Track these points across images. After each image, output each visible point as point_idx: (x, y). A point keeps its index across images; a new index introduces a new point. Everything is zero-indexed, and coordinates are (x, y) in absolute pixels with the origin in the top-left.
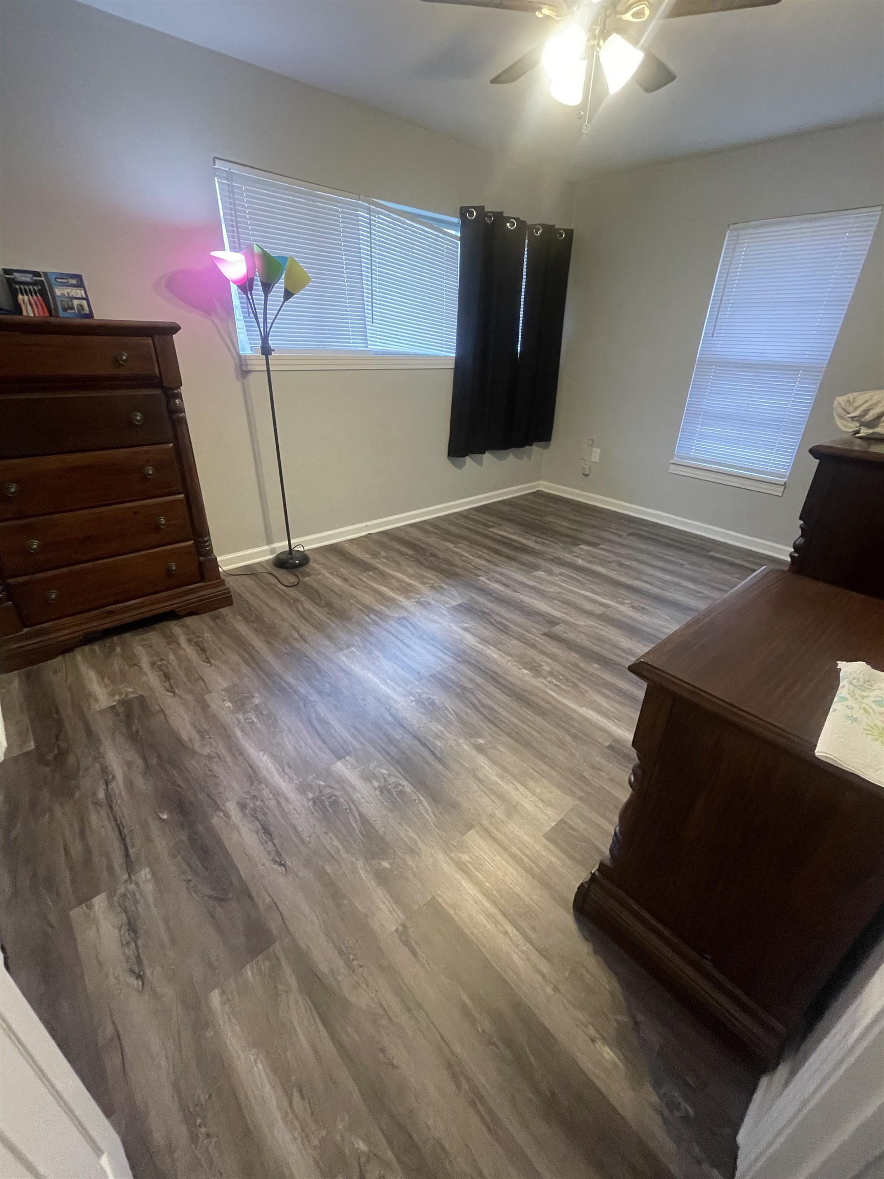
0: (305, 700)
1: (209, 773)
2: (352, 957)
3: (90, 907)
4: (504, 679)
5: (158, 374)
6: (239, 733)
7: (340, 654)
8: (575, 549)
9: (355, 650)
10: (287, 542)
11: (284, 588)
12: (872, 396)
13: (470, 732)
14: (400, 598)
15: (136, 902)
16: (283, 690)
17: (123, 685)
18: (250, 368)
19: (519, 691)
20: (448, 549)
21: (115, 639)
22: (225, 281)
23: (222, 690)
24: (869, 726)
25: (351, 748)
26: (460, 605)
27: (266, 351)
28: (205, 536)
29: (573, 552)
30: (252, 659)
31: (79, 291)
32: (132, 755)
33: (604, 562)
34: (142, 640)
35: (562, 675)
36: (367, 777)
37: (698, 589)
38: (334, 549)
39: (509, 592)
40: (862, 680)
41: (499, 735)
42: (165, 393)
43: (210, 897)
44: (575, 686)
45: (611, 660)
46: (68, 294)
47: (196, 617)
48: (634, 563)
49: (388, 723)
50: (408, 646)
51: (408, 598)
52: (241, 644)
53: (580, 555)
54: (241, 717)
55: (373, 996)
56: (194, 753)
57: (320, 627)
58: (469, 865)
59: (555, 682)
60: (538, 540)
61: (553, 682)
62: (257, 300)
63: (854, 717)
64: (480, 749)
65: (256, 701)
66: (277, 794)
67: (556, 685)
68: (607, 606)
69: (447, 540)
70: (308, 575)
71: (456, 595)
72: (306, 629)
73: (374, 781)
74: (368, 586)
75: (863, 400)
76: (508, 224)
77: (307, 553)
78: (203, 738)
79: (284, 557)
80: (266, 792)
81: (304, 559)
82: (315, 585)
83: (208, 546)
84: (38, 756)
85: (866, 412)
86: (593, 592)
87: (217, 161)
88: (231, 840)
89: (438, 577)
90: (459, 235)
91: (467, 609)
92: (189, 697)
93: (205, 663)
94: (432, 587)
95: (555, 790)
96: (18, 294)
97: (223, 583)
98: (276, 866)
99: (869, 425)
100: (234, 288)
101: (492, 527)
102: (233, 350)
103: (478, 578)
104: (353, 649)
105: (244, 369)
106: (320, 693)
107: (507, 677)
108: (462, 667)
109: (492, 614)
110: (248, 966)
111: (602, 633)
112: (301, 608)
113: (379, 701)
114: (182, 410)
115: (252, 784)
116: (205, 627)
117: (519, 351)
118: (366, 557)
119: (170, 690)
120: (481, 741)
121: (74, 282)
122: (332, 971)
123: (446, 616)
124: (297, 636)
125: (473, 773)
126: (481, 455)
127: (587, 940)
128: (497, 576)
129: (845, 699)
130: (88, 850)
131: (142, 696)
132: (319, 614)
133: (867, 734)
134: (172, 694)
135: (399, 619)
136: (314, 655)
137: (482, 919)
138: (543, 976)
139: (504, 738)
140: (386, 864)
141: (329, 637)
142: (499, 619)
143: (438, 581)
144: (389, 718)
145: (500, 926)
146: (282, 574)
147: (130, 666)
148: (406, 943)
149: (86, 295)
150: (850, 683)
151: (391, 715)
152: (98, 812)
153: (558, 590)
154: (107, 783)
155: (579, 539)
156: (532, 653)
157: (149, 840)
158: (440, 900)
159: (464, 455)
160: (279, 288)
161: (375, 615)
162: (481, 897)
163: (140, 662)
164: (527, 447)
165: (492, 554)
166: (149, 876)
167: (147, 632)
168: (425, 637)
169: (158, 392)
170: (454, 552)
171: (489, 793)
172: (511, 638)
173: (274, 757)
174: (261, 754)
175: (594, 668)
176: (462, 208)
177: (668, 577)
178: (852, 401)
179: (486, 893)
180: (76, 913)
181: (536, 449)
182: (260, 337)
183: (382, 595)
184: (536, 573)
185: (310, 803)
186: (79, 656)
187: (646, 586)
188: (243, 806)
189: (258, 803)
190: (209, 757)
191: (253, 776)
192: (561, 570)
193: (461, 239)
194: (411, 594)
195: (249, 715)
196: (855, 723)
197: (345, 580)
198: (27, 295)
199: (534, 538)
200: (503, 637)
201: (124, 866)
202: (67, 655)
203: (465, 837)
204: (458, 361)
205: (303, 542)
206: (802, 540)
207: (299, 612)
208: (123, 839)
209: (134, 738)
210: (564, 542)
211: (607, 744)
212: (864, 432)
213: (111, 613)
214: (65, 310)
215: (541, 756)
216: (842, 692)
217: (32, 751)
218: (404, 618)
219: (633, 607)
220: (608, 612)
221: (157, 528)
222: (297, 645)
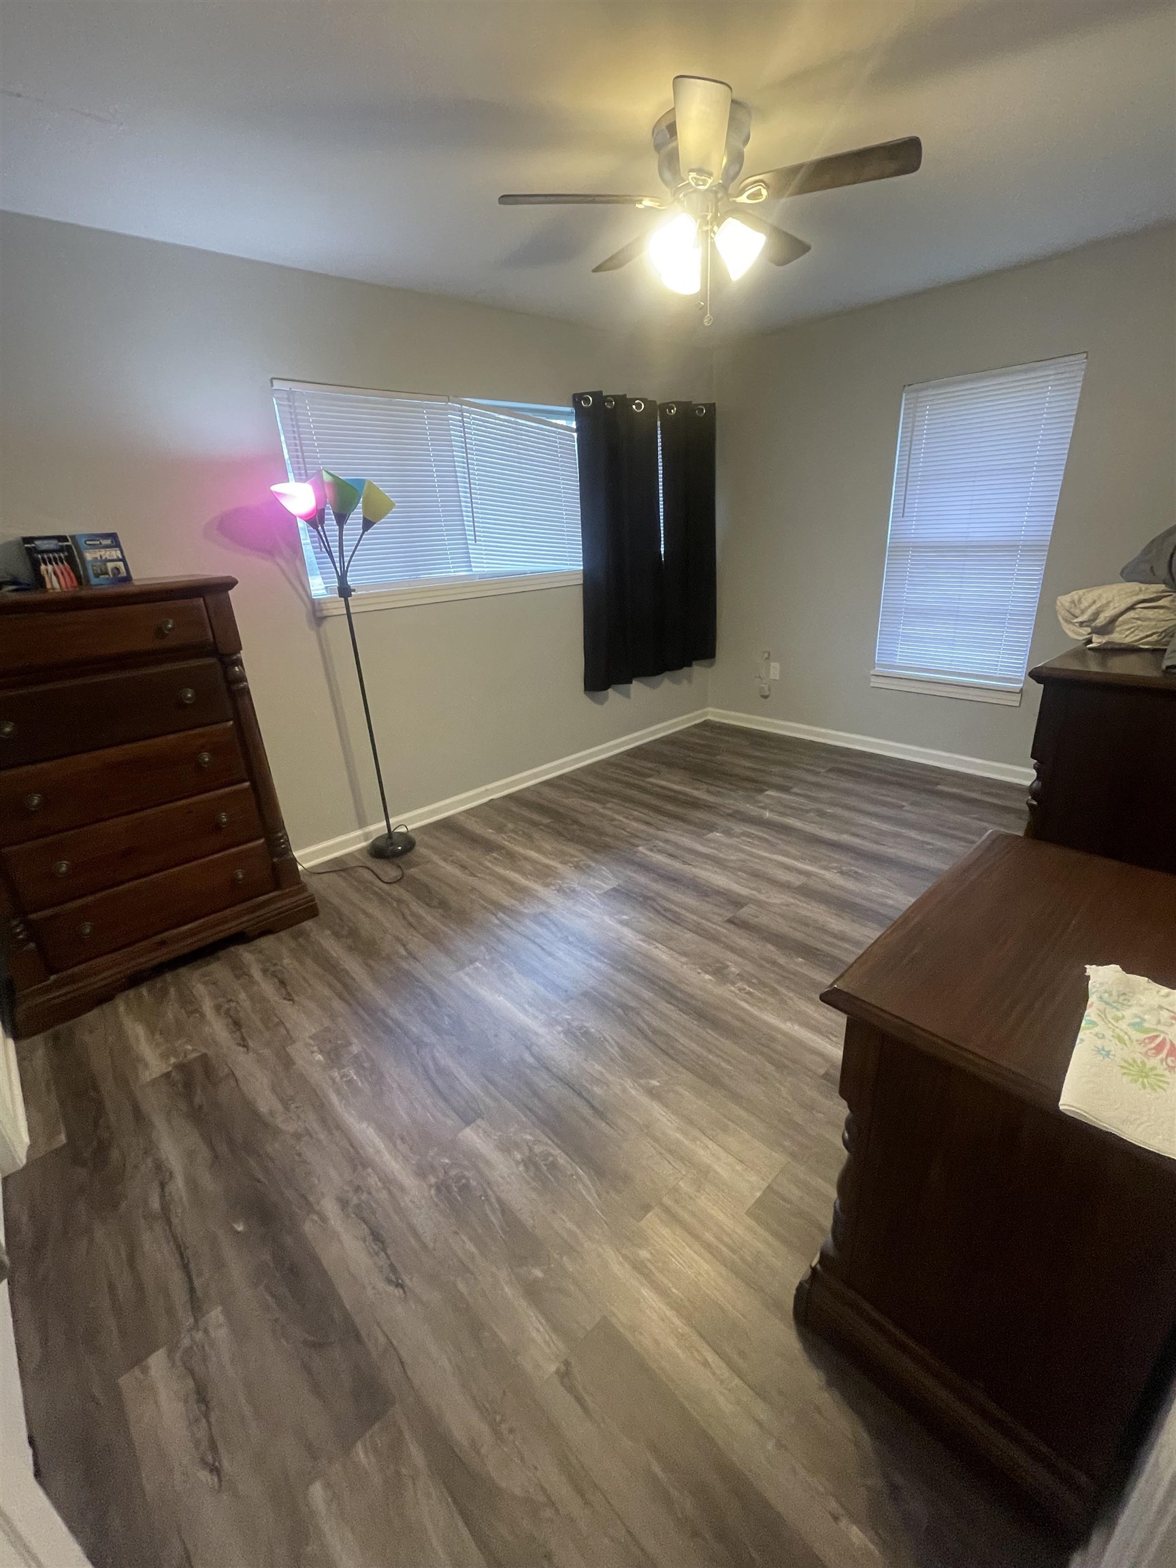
0: (419, 1043)
1: (297, 1158)
2: (498, 1418)
3: (145, 1370)
4: (681, 991)
5: (212, 640)
6: (334, 1098)
7: (461, 974)
8: (760, 797)
9: (480, 965)
10: (385, 823)
11: (386, 887)
12: (1100, 596)
13: (638, 1070)
14: (536, 887)
15: (205, 1359)
16: (388, 1030)
17: (179, 1042)
18: (325, 613)
19: (699, 1004)
20: (595, 812)
21: (169, 977)
22: (290, 519)
23: (310, 1038)
24: (1125, 1061)
25: (482, 1107)
26: (614, 890)
27: (345, 591)
28: (280, 831)
29: (757, 801)
30: (346, 989)
31: (113, 553)
32: (193, 1139)
33: (799, 812)
34: (204, 975)
35: (757, 978)
36: (506, 1147)
37: (925, 839)
38: (447, 826)
39: (677, 865)
40: (1115, 993)
41: (677, 1071)
42: (223, 663)
43: (305, 1342)
44: (775, 992)
45: (818, 950)
46: (101, 557)
47: (271, 938)
48: (839, 811)
49: (531, 1067)
50: (550, 954)
51: (547, 885)
52: (330, 967)
53: (768, 804)
54: (336, 1074)
55: (530, 1475)
56: (277, 1132)
57: (433, 937)
58: (649, 1265)
59: (748, 988)
60: (712, 788)
61: (744, 989)
62: (330, 536)
63: (1106, 1049)
64: (652, 1093)
65: (355, 1049)
66: (388, 1182)
67: (749, 993)
68: (808, 874)
69: (594, 800)
70: (412, 864)
71: (610, 876)
72: (416, 941)
73: (515, 1153)
74: (493, 874)
75: (1090, 601)
76: (634, 407)
77: (412, 834)
78: (287, 1109)
79: (382, 844)
80: (373, 1181)
81: (409, 843)
82: (425, 879)
83: (283, 843)
84: (72, 1154)
85: (1096, 615)
86: (787, 854)
87: (275, 382)
88: (328, 1256)
89: (582, 851)
90: (574, 425)
91: (622, 894)
92: (267, 1052)
93: (285, 1002)
94: (577, 867)
95: (757, 1144)
96: (40, 565)
97: (303, 888)
98: (391, 1289)
99: (1102, 631)
100: (301, 524)
101: (650, 776)
102: (303, 593)
103: (635, 849)
104: (478, 964)
105: (318, 614)
106: (438, 1030)
107: (683, 987)
108: (621, 978)
109: (659, 899)
110: (359, 1445)
111: (804, 913)
112: (407, 912)
113: (515, 1035)
114: (243, 679)
115: (355, 1170)
116: (285, 952)
117: (662, 552)
118: (489, 833)
119: (242, 1043)
120: (655, 1083)
121: (108, 542)
122: (473, 1443)
123: (598, 907)
124: (403, 952)
125: (647, 1129)
126: (626, 685)
127: (818, 1367)
128: (661, 844)
129: (1095, 1024)
130: (139, 1286)
131: (204, 1056)
132: (430, 918)
133: (1124, 1074)
134: (245, 1049)
135: (535, 916)
136: (428, 979)
137: (672, 1343)
138: (760, 1424)
139: (686, 1076)
140: (538, 1273)
141: (447, 952)
142: (667, 905)
143: (584, 858)
144: (531, 1060)
145: (696, 1354)
146: (380, 866)
147: (190, 1013)
148: (571, 1389)
149: (123, 557)
150: (1101, 998)
151: (532, 1055)
152: (151, 1228)
153: (743, 856)
154: (163, 1185)
155: (765, 783)
156: (714, 949)
157: (219, 1265)
158: (614, 1320)
159: (606, 688)
160: (356, 517)
161: (504, 913)
162: (670, 1313)
163: (201, 1007)
164: (686, 669)
165: (651, 813)
166: (222, 1319)
167: (208, 964)
168: (571, 939)
169: (212, 660)
170: (603, 816)
171: (668, 1156)
172: (685, 931)
173: (381, 1128)
174: (364, 1125)
175: (797, 964)
176: (574, 396)
177: (885, 827)
178: (1076, 602)
179: (677, 1306)
180: (126, 1381)
181: (698, 670)
182: (335, 575)
183: (512, 883)
184: (711, 835)
185: (433, 1192)
186: (120, 1004)
187: (856, 841)
188: (343, 1203)
189: (364, 1197)
190: (297, 1136)
191: (357, 1160)
192: (745, 829)
193: (577, 430)
194: (549, 880)
195: (346, 1070)
196: (1107, 1059)
197: (463, 867)
198: (51, 563)
199: (705, 786)
200: (676, 930)
201: (189, 1306)
202: (105, 1006)
203: (643, 1223)
204: (586, 573)
205: (405, 820)
206: (1038, 785)
207: (404, 918)
208: (185, 1267)
209: (196, 1116)
210: (746, 789)
211: (822, 1071)
212: (1097, 641)
213: (163, 943)
214: (97, 576)
215: (736, 1097)
216: (1091, 1013)
217: (64, 1147)
218: (542, 914)
219: (842, 873)
220: (811, 882)
221: (218, 827)
222: (405, 965)
